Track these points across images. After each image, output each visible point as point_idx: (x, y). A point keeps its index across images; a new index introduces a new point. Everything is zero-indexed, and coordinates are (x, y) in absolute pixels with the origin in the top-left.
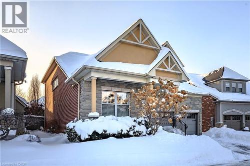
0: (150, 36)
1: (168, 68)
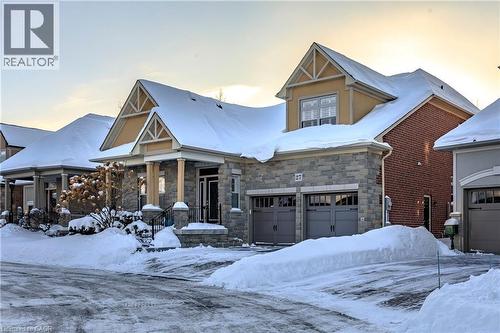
0: (148, 96)
1: (153, 137)
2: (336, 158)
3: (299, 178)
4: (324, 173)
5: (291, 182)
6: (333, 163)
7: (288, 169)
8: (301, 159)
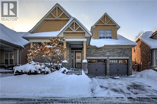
0: (64, 12)
1: (73, 30)
2: (121, 49)
3: (108, 54)
4: (117, 53)
5: (105, 55)
6: (121, 50)
7: (104, 51)
8: (109, 48)
